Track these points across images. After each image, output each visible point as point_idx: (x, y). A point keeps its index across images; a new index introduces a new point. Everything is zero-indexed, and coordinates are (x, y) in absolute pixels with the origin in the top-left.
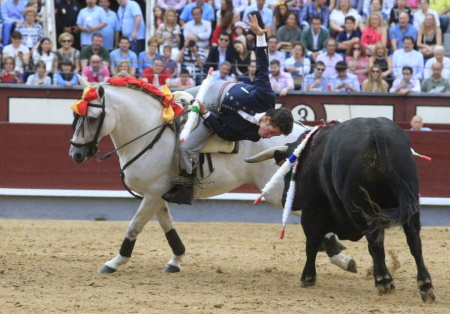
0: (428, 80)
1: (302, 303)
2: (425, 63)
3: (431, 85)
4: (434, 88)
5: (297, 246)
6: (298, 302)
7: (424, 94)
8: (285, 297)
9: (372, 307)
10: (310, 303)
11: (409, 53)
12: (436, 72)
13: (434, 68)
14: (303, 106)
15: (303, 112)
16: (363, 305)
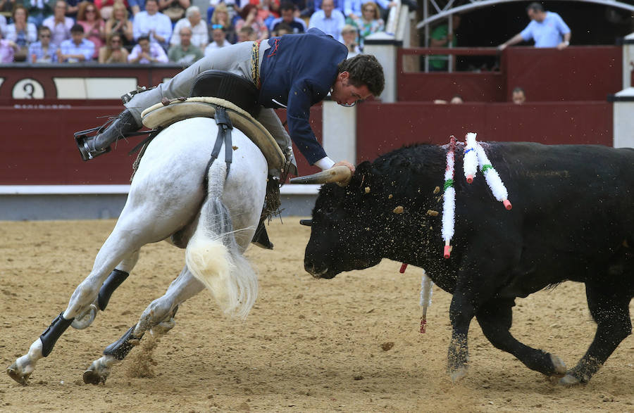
0: (177, 48)
1: (34, 320)
2: (173, 28)
3: (179, 54)
4: (183, 56)
5: (26, 249)
6: (29, 320)
7: (173, 64)
8: (13, 313)
9: (118, 322)
10: (45, 319)
11: (154, 17)
12: (185, 38)
13: (182, 34)
14: (28, 81)
15: (29, 89)
16: (107, 320)
